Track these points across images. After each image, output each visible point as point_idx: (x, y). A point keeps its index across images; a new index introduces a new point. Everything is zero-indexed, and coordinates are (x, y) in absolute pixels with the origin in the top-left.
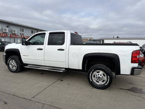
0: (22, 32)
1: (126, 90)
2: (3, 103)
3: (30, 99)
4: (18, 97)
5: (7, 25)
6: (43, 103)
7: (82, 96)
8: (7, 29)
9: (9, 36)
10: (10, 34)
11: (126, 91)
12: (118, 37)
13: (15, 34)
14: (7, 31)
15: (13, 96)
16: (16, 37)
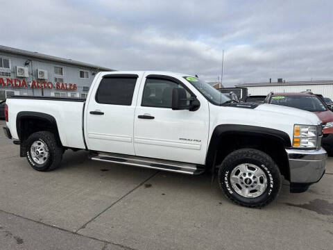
0: (58, 76)
1: (300, 206)
2: (13, 241)
3: (75, 231)
4: (47, 225)
5: (25, 61)
6: (105, 241)
7: (194, 222)
8: (26, 69)
9: (31, 84)
10: (34, 82)
11: (300, 209)
12: (280, 81)
13: (43, 81)
14: (26, 75)
15: (38, 225)
16: (45, 87)
